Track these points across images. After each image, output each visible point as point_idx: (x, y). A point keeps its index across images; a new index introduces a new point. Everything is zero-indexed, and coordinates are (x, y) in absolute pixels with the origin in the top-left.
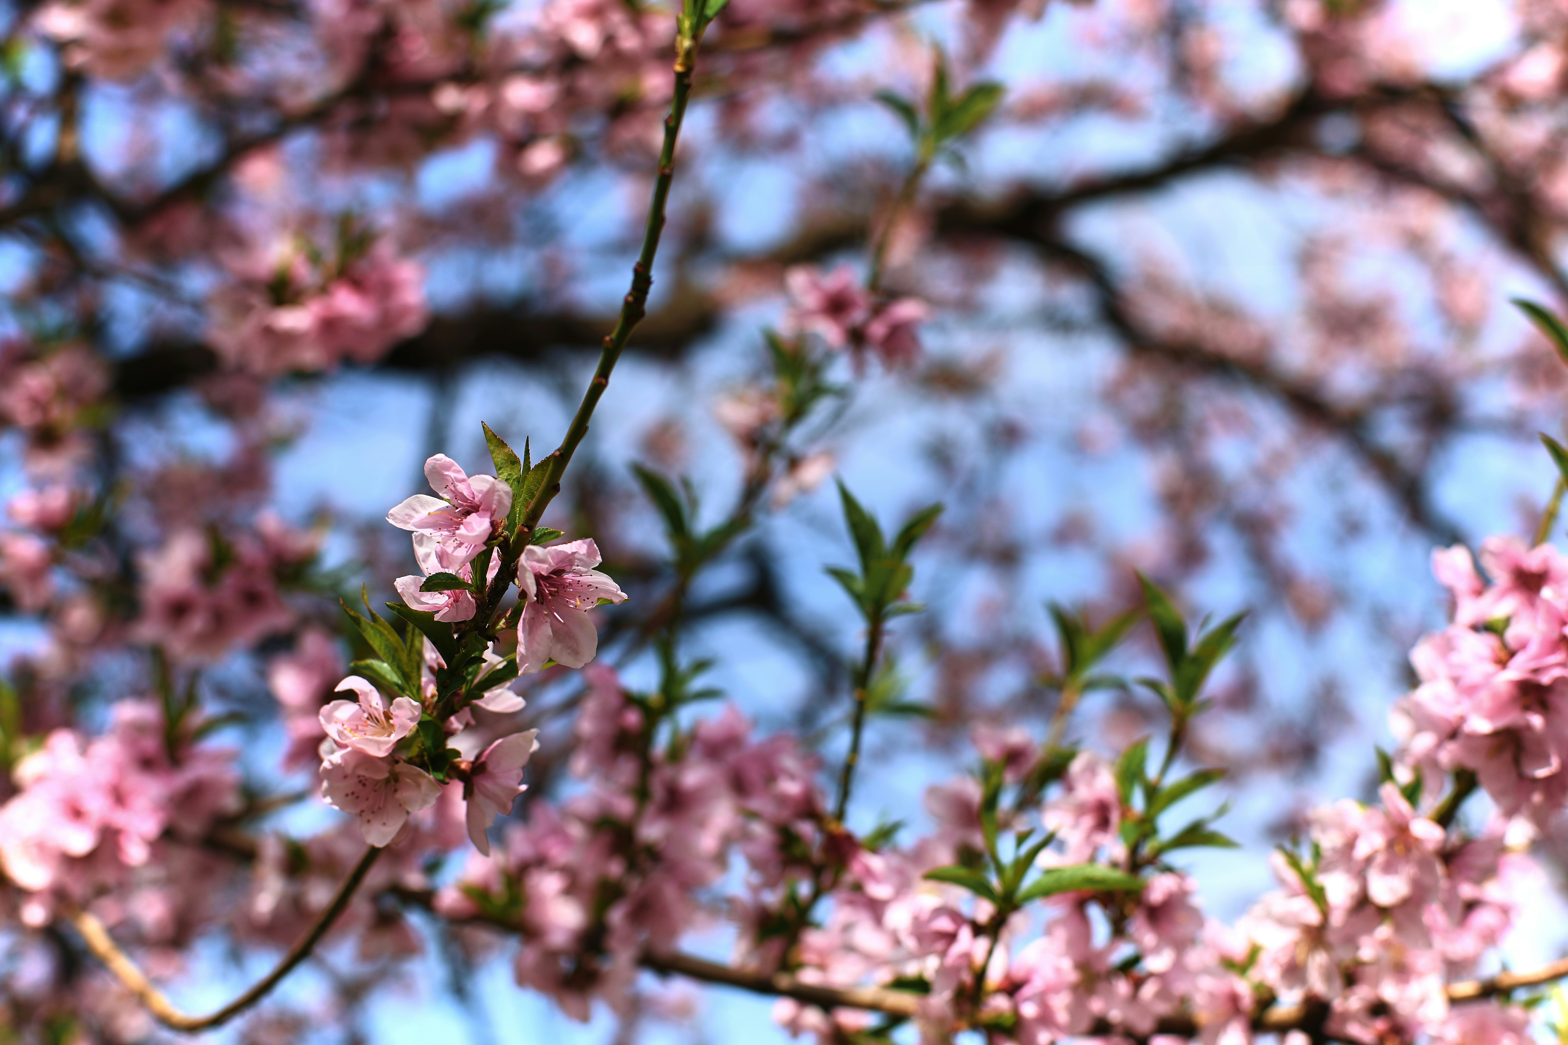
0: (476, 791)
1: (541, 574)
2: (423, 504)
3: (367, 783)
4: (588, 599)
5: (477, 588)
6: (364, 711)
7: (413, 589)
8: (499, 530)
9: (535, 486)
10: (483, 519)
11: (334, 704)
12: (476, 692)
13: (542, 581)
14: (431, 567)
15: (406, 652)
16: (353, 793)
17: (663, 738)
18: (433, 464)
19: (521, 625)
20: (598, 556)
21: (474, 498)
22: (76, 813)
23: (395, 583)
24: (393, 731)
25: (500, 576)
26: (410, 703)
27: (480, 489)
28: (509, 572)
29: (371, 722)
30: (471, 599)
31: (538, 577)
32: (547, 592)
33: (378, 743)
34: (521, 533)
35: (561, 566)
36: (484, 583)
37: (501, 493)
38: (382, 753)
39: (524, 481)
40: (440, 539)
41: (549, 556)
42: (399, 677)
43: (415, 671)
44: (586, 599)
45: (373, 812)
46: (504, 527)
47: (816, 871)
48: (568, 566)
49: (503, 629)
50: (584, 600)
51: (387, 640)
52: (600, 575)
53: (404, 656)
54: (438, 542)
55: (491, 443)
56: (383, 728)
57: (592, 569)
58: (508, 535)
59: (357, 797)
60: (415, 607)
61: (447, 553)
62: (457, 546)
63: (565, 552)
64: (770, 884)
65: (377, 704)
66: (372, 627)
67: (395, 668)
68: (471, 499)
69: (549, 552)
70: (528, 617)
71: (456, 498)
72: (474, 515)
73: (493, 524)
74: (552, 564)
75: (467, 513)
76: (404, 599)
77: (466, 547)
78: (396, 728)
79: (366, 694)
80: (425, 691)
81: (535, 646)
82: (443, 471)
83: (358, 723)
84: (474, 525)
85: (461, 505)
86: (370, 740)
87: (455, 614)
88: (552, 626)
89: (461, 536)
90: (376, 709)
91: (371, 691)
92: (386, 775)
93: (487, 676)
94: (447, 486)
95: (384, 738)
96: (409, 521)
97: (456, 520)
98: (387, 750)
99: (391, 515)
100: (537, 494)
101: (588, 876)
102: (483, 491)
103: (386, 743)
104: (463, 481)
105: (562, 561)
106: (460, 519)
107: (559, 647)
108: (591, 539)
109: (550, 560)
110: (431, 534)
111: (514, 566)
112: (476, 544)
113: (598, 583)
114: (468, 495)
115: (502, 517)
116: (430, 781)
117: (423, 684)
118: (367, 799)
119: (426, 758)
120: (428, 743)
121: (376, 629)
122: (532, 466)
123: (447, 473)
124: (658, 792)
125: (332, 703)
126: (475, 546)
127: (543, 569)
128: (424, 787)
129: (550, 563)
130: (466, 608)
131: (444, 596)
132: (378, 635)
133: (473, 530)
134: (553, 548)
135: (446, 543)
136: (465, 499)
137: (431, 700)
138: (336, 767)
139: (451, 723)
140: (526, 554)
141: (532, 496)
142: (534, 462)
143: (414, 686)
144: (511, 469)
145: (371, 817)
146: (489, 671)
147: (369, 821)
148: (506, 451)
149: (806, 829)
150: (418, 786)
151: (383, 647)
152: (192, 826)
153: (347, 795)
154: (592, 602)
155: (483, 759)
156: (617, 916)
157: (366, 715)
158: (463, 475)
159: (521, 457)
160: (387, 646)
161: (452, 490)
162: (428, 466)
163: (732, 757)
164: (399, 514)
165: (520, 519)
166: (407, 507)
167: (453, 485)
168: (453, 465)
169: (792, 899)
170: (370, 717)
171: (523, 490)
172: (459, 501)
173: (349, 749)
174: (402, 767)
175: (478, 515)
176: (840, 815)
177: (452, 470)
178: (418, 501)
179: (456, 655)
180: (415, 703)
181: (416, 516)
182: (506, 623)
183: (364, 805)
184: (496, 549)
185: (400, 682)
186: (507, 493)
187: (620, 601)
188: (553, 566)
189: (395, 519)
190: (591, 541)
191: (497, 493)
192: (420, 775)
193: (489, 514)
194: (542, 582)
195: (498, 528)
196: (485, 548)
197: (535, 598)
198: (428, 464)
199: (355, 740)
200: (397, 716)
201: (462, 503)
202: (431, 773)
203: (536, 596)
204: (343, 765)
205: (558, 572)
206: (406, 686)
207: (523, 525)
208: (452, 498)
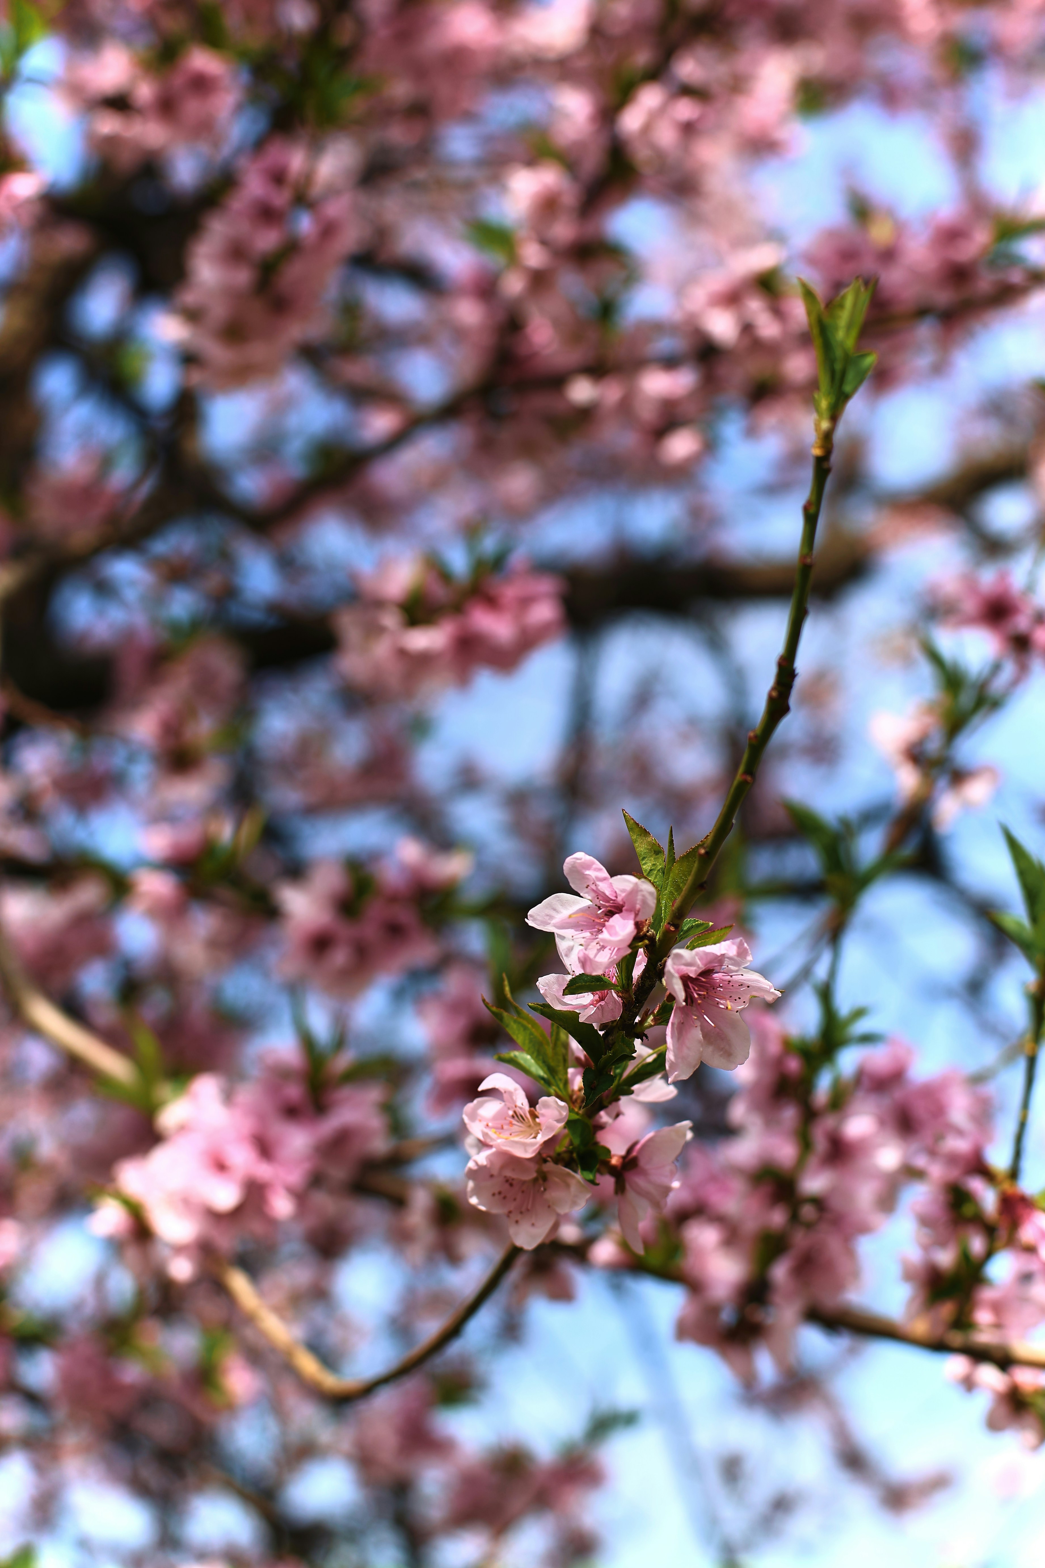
0: (628, 1187)
1: (689, 976)
2: (563, 904)
3: (514, 1182)
4: (740, 998)
5: (623, 987)
6: (509, 1109)
7: (557, 990)
8: (644, 929)
9: (681, 878)
10: (626, 921)
11: (478, 1102)
12: (625, 1087)
13: (691, 983)
14: (574, 967)
15: (551, 1045)
16: (500, 1193)
17: (824, 1084)
18: (572, 863)
19: (670, 1030)
20: (749, 956)
21: (616, 897)
22: (220, 1166)
23: (537, 983)
24: (540, 1131)
25: (647, 975)
26: (557, 1102)
27: (623, 888)
28: (655, 971)
29: (518, 1122)
30: (617, 999)
31: (686, 980)
32: (696, 996)
33: (525, 1146)
34: (667, 933)
35: (710, 966)
36: (630, 981)
37: (645, 893)
38: (529, 1154)
39: (669, 873)
40: (582, 941)
41: (697, 958)
42: (545, 1072)
43: (561, 1064)
44: (737, 999)
45: (521, 1213)
46: (649, 925)
47: (989, 1230)
48: (718, 967)
49: (651, 1026)
50: (736, 1000)
51: (531, 1034)
52: (751, 974)
53: (549, 1050)
54: (581, 945)
55: (633, 832)
56: (530, 1126)
57: (743, 968)
58: (653, 934)
59: (505, 1198)
60: (558, 1007)
61: (590, 959)
62: (601, 949)
63: (713, 953)
64: (942, 1243)
65: (522, 1104)
66: (515, 1021)
67: (540, 1062)
68: (614, 898)
69: (697, 954)
70: (676, 1021)
71: (598, 898)
72: (617, 916)
73: (638, 925)
74: (701, 965)
75: (610, 914)
76: (547, 1000)
77: (610, 949)
78: (543, 1128)
79: (510, 1094)
80: (573, 1084)
81: (685, 1051)
82: (583, 871)
83: (503, 1122)
84: (618, 929)
85: (604, 906)
86: (516, 1142)
87: (600, 1016)
88: (702, 1030)
89: (603, 940)
90: (521, 1108)
91: (516, 1090)
92: (534, 1175)
93: (636, 1070)
94: (588, 886)
95: (530, 1140)
96: (549, 921)
97: (598, 921)
98: (534, 1151)
99: (531, 916)
100: (685, 888)
101: (751, 1225)
102: (626, 890)
103: (532, 1145)
104: (605, 879)
105: (711, 962)
106: (602, 920)
107: (710, 1049)
108: (741, 938)
109: (699, 962)
110: (573, 937)
111: (661, 966)
112: (620, 947)
113: (749, 980)
114: (610, 894)
115: (647, 916)
116: (579, 1182)
117: (569, 1076)
118: (515, 1200)
119: (575, 1155)
120: (577, 1142)
121: (519, 1023)
122: (677, 857)
123: (587, 872)
124: (821, 1144)
125: (476, 1101)
126: (619, 949)
127: (691, 971)
128: (573, 1188)
129: (699, 965)
130: (612, 1009)
131: (588, 995)
132: (522, 1029)
133: (616, 934)
134: (701, 949)
135: (588, 945)
136: (607, 899)
137: (579, 1093)
138: (481, 1169)
139: (601, 1117)
140: (673, 959)
141: (678, 889)
142: (679, 852)
143: (560, 1080)
144: (655, 859)
145: (519, 1217)
146: (637, 1065)
147: (517, 1222)
148: (649, 839)
149: (977, 1185)
150: (568, 1186)
151: (527, 1042)
152: (339, 1173)
153: (494, 1195)
154: (744, 1002)
155: (634, 1154)
156: (780, 1272)
157: (511, 1113)
158: (604, 873)
159: (665, 846)
160: (531, 1041)
161: (593, 890)
162: (567, 865)
163: (898, 1094)
164: (539, 915)
165: (666, 916)
166: (547, 908)
167: (594, 885)
168: (593, 863)
169: (965, 1257)
170: (516, 1115)
171: (668, 882)
172: (601, 902)
173: (494, 1150)
174: (550, 1166)
175: (621, 917)
176: (1014, 1173)
177: (592, 869)
178: (558, 900)
179: (603, 1056)
180: (562, 1104)
181: (556, 916)
182: (655, 1020)
183: (512, 1206)
184: (641, 950)
185: (545, 1076)
186: (651, 893)
187: (773, 999)
188: (702, 968)
189: (534, 920)
190: (741, 940)
191: (640, 893)
192: (569, 1175)
193: (633, 916)
194: (690, 985)
195: (643, 927)
196: (629, 951)
197: (684, 1004)
198: (568, 864)
199: (500, 1141)
200: (543, 1115)
201: (604, 903)
202: (579, 1171)
203: (685, 1001)
204: (488, 1166)
205: (707, 973)
206: (552, 1080)
207: (669, 923)
208: (594, 898)
